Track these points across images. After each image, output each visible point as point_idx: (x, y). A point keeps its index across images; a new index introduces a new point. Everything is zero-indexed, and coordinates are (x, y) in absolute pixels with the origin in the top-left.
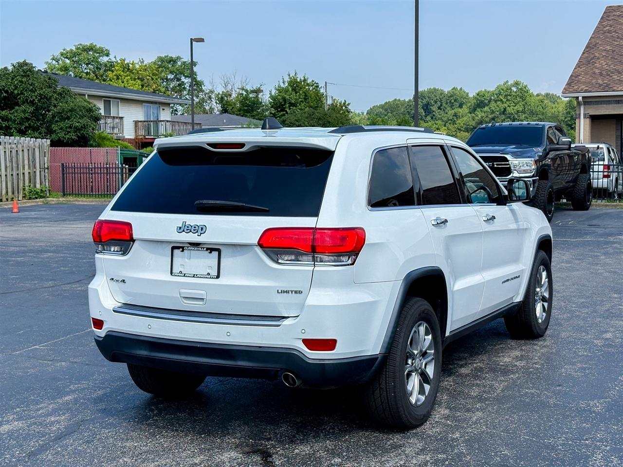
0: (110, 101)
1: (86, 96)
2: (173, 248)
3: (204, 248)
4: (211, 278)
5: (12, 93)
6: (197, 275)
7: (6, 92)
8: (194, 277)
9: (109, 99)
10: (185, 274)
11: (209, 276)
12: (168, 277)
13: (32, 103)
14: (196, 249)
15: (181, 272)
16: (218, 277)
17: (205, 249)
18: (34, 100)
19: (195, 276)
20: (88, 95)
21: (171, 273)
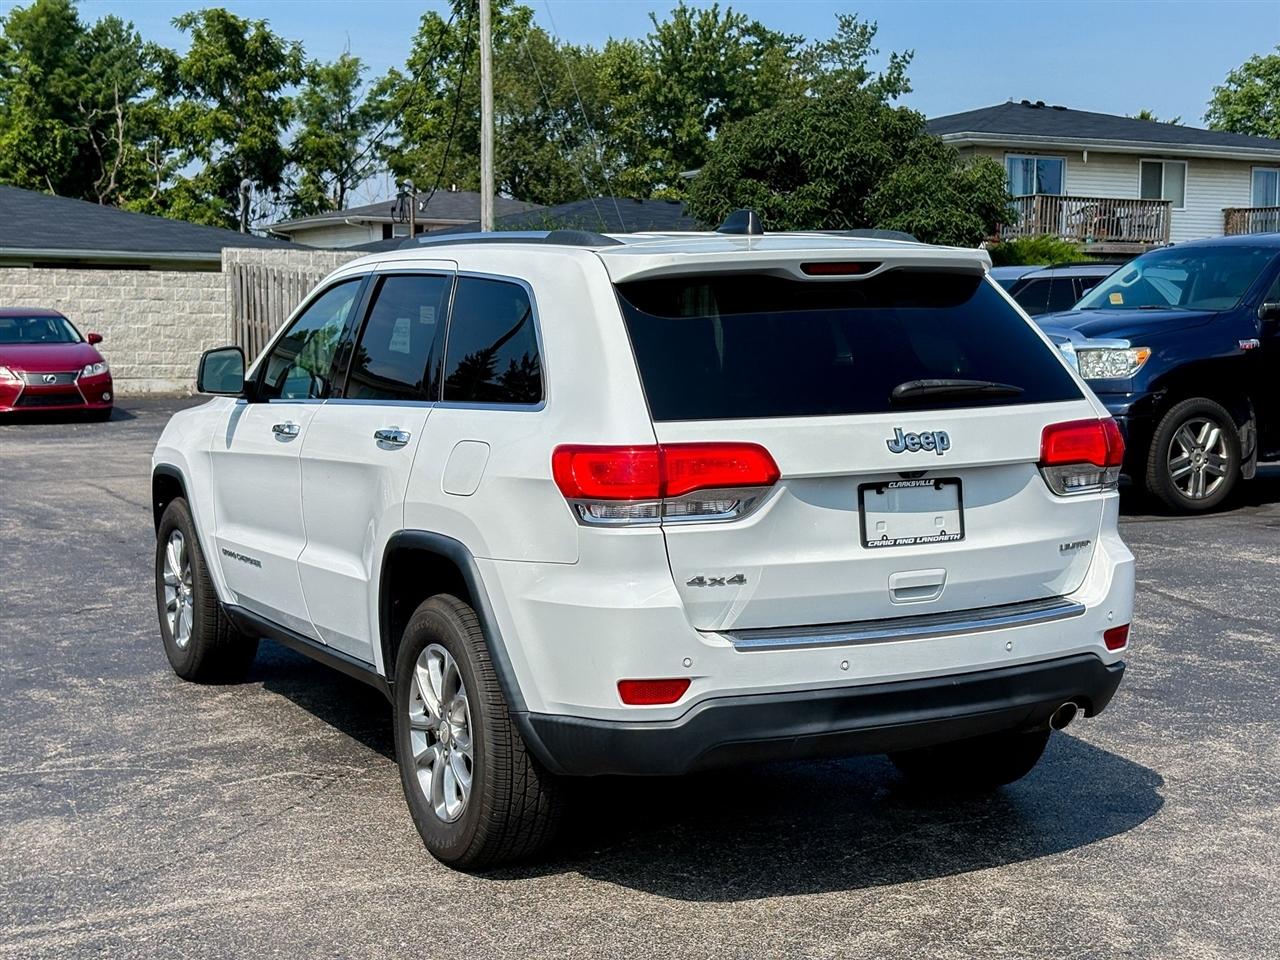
0: (1161, 164)
1: (1085, 155)
2: (862, 489)
3: (930, 480)
4: (949, 540)
5: (795, 154)
6: (921, 539)
7: (783, 152)
8: (915, 543)
9: (1159, 161)
10: (896, 540)
11: (946, 538)
12: (860, 553)
13: (830, 175)
14: (913, 483)
15: (885, 538)
16: (962, 536)
17: (932, 482)
18: (836, 169)
19: (918, 541)
20: (1089, 153)
21: (865, 543)
